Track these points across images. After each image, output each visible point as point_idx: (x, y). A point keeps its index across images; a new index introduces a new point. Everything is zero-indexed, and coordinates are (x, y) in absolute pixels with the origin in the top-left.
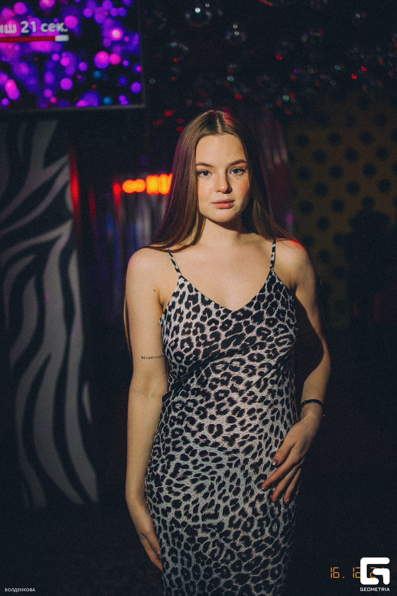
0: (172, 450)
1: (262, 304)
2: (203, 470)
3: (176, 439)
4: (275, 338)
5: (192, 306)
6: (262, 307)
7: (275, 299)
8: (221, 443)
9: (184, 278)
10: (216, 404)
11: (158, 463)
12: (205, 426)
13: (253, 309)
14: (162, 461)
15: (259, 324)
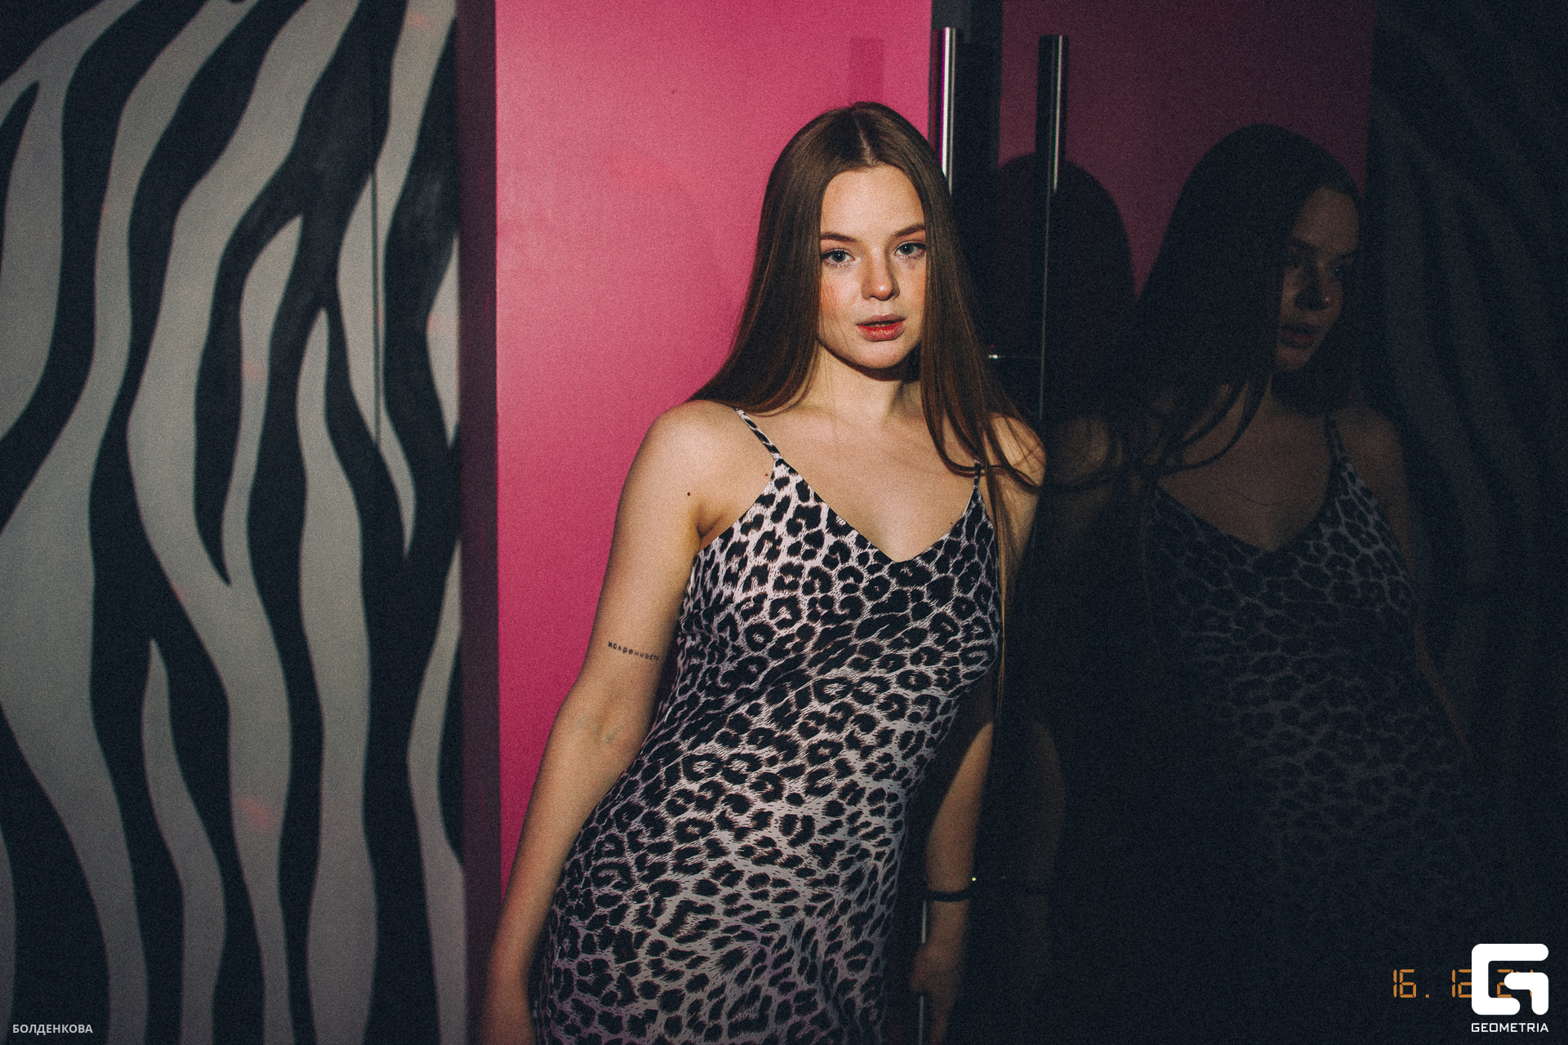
0: (671, 870)
1: (952, 562)
2: (748, 920)
3: (688, 845)
4: (963, 645)
5: (804, 532)
6: (951, 569)
7: (976, 559)
8: (807, 858)
9: (788, 466)
10: (809, 769)
11: (624, 902)
12: (774, 817)
13: (933, 568)
14: (640, 897)
15: (941, 607)
